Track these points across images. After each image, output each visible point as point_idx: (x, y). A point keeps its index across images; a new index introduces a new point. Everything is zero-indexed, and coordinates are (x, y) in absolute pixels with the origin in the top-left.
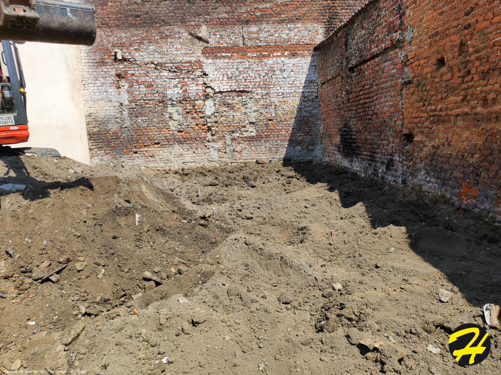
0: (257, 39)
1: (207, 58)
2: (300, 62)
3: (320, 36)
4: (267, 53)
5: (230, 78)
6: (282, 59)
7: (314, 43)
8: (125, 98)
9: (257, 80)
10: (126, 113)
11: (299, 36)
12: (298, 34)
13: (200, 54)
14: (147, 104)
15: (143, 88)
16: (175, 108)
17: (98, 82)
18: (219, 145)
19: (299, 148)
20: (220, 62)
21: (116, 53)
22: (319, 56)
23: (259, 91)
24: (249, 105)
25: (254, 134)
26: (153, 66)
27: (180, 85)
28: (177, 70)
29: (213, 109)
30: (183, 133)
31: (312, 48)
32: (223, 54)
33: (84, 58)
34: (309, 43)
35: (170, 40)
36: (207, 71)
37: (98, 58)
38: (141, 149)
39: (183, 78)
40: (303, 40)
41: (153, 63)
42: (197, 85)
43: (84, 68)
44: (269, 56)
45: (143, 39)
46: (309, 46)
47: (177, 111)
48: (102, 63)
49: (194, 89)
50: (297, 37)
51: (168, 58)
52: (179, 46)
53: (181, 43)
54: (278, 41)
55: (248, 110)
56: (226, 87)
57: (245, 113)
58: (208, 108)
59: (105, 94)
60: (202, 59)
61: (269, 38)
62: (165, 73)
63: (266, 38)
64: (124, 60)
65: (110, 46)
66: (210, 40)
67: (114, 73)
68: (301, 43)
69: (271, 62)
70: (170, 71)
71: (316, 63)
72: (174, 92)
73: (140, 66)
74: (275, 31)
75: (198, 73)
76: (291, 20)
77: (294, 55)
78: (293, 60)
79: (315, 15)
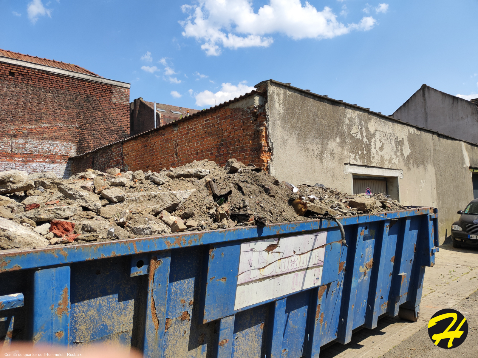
0: (23, 148)
2: (57, 167)
3: (73, 151)
4: (31, 159)
6: (44, 164)
7: (68, 155)
11: (57, 149)
12: (57, 148)
22: (72, 164)
31: (67, 158)
34: (65, 154)
40: (60, 153)
44: (33, 161)
46: (65, 157)
50: (56, 150)
54: (41, 151)
61: (33, 149)
63: (31, 148)
68: (59, 154)
69: (34, 165)
71: (70, 168)
74: (38, 145)
76: (51, 139)
77: (53, 162)
78: (52, 165)
79: (70, 137)
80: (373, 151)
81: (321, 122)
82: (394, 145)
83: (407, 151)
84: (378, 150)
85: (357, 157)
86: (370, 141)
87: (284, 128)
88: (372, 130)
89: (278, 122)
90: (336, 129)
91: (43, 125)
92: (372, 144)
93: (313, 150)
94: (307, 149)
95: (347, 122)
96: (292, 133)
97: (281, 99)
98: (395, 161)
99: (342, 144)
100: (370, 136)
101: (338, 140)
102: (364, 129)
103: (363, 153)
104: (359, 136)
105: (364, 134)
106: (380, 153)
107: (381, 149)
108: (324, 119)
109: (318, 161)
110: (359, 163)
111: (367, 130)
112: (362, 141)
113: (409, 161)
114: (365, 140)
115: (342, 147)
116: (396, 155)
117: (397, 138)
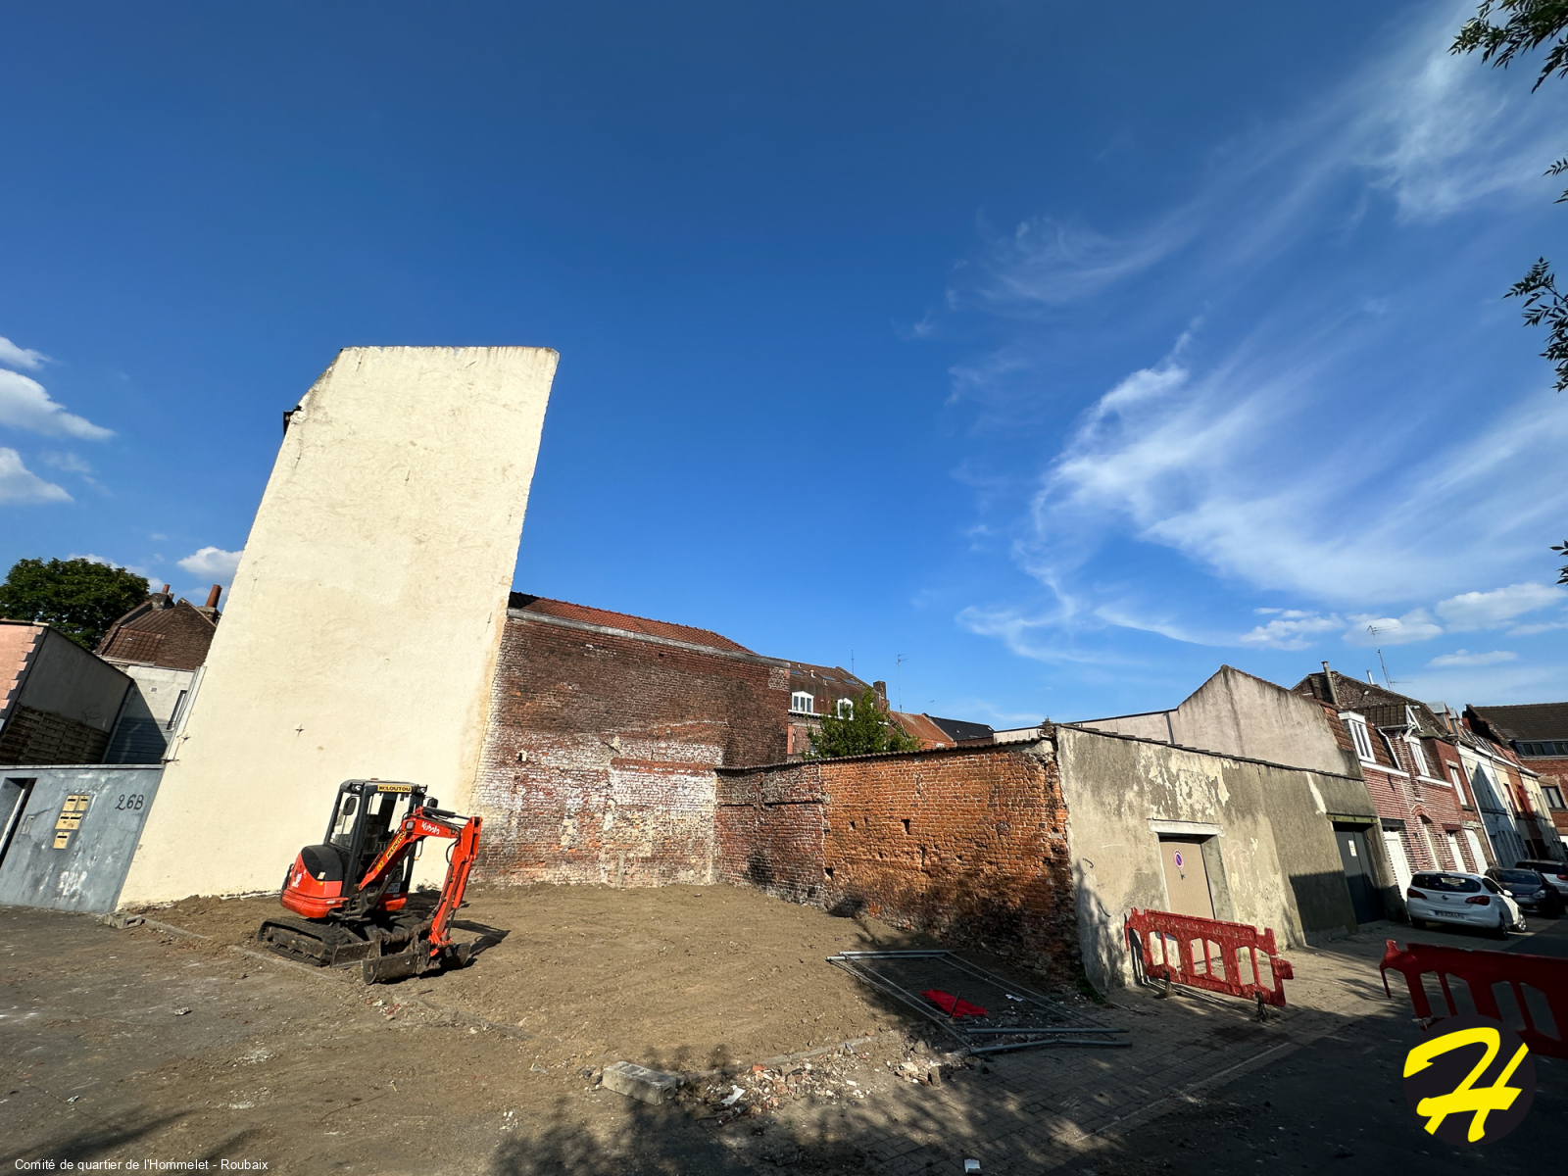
0: (665, 754)
1: (615, 769)
2: (700, 781)
3: (719, 758)
4: (672, 770)
5: (633, 792)
6: (685, 776)
7: (715, 764)
8: (519, 804)
9: (660, 796)
10: (514, 823)
11: (702, 756)
12: (702, 754)
13: (608, 764)
14: (542, 813)
15: (541, 795)
16: (572, 821)
17: (491, 785)
18: (611, 866)
19: (692, 872)
20: (627, 775)
21: (521, 754)
22: (718, 777)
23: (660, 807)
24: (648, 822)
25: (649, 855)
26: (558, 771)
27: (582, 795)
28: (582, 777)
29: (612, 824)
30: (574, 850)
31: (714, 769)
32: (632, 767)
33: (482, 756)
34: (710, 764)
35: (581, 747)
36: (612, 781)
37: (499, 758)
38: (521, 869)
39: (587, 788)
40: (705, 761)
41: (558, 768)
42: (600, 796)
43: (480, 767)
44: (672, 773)
45: (556, 743)
46: (711, 767)
47: (574, 824)
48: (503, 763)
49: (595, 799)
50: (700, 757)
51: (576, 764)
52: (589, 754)
53: (592, 751)
54: (683, 759)
55: (647, 827)
56: (629, 800)
57: (643, 831)
58: (607, 823)
59: (496, 799)
60: (611, 770)
61: (675, 755)
62: (569, 781)
63: (673, 755)
64: (528, 761)
65: (516, 746)
66: (621, 751)
67: (512, 776)
68: (704, 764)
69: (674, 779)
70: (574, 779)
71: (713, 783)
72: (573, 804)
73: (544, 770)
74: (681, 750)
75: (603, 784)
76: (696, 741)
77: (695, 774)
78: (694, 779)
79: (716, 738)
80: (1180, 799)
81: (1114, 767)
82: (1205, 788)
83: (1225, 796)
84: (1185, 797)
85: (1161, 809)
86: (1174, 786)
87: (1077, 779)
88: (1174, 770)
89: (1071, 773)
90: (1131, 774)
91: (688, 723)
92: (1177, 789)
93: (1109, 804)
94: (1103, 804)
95: (1143, 762)
96: (1085, 785)
97: (1071, 744)
98: (1211, 811)
99: (1141, 793)
100: (1174, 779)
101: (1136, 788)
102: (1164, 770)
103: (1167, 803)
104: (1160, 781)
105: (1166, 777)
106: (1189, 801)
107: (1190, 795)
108: (1117, 762)
109: (1115, 818)
110: (1164, 817)
111: (1168, 770)
112: (1163, 786)
113: (1230, 810)
114: (1167, 784)
115: (1141, 797)
116: (1210, 802)
117: (1208, 778)
